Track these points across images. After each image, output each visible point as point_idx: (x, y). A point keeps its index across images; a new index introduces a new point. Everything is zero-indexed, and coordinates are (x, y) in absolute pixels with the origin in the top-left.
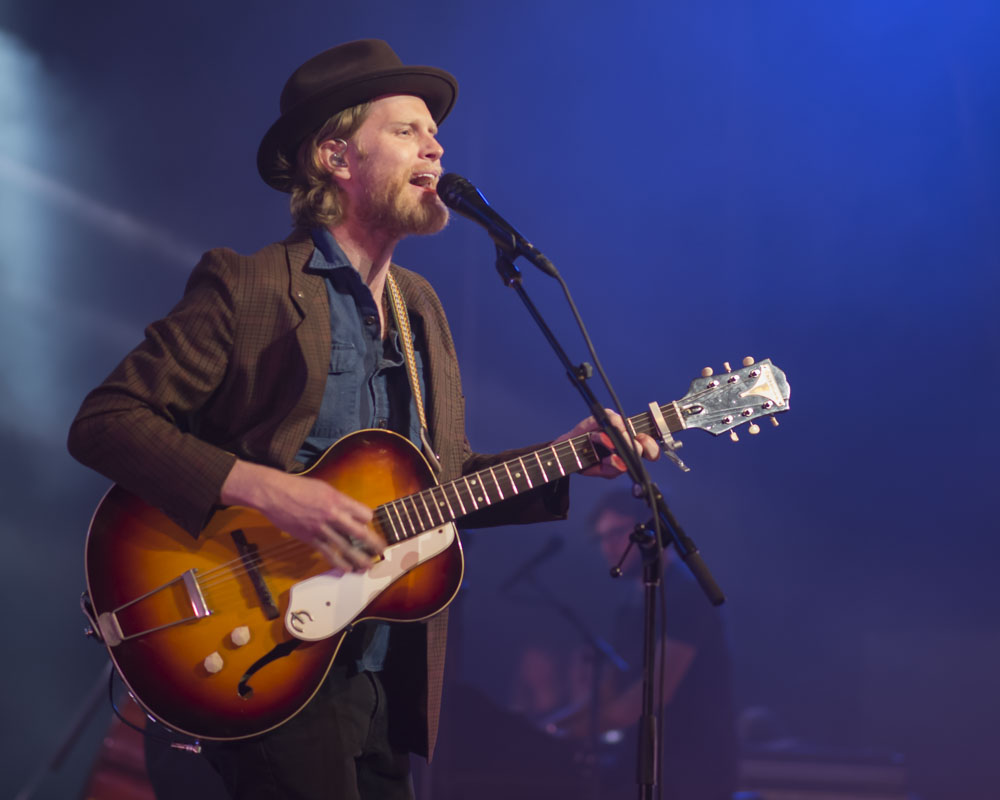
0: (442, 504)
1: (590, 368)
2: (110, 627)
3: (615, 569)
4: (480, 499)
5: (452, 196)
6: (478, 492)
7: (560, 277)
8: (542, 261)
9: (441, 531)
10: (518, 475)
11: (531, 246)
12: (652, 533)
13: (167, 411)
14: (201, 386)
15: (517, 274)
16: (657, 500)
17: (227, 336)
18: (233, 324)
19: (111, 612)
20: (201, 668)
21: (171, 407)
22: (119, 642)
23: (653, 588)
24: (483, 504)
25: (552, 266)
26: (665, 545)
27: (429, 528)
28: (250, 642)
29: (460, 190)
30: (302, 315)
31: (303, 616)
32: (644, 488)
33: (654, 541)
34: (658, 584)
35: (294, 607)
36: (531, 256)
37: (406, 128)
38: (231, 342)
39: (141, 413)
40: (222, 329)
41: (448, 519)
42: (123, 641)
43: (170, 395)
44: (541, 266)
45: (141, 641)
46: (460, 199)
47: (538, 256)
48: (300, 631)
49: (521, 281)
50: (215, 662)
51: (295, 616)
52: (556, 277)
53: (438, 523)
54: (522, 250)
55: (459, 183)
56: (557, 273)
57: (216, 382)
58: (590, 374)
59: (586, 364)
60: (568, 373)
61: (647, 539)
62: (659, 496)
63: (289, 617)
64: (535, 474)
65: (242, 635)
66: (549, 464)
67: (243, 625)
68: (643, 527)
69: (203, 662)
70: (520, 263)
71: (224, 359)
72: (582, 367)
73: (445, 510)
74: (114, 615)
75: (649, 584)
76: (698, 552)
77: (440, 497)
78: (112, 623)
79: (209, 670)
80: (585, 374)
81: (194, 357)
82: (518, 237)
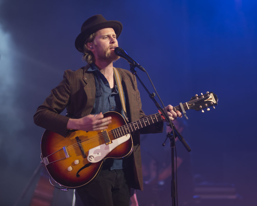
0: (127, 129)
1: (155, 94)
2: (46, 161)
3: (163, 144)
4: (137, 128)
5: (118, 52)
6: (136, 126)
7: (146, 72)
8: (141, 68)
9: (127, 136)
10: (146, 121)
11: (139, 64)
12: (172, 134)
13: (54, 110)
14: (63, 103)
15: (135, 71)
16: (173, 126)
17: (68, 91)
18: (70, 88)
19: (46, 157)
20: (67, 170)
21: (56, 109)
22: (48, 164)
23: (173, 148)
24: (137, 129)
25: (144, 69)
26: (176, 137)
27: (124, 135)
28: (79, 164)
29: (120, 51)
30: (86, 84)
31: (92, 157)
32: (170, 123)
33: (173, 137)
34: (174, 147)
35: (90, 155)
36: (139, 67)
37: (106, 37)
38: (70, 92)
39: (47, 111)
40: (67, 89)
41: (128, 133)
42: (49, 164)
43: (55, 106)
44: (141, 69)
45: (53, 164)
46: (120, 53)
47: (141, 67)
48: (91, 160)
49: (137, 73)
50: (70, 168)
51: (90, 157)
52: (145, 72)
53: (126, 134)
54: (136, 65)
55: (120, 49)
56: (145, 71)
57: (67, 102)
58: (155, 96)
59: (154, 93)
60: (149, 96)
61: (171, 136)
62: (174, 125)
63: (88, 157)
64: (150, 121)
65: (77, 162)
66: (154, 119)
67: (78, 160)
68: (170, 133)
69: (67, 168)
70: (136, 69)
71: (69, 96)
72: (153, 94)
73: (128, 130)
74: (47, 158)
75: (172, 147)
76: (184, 139)
77: (127, 127)
78: (46, 160)
79: (69, 170)
80: (154, 96)
81: (61, 97)
82: (135, 62)
